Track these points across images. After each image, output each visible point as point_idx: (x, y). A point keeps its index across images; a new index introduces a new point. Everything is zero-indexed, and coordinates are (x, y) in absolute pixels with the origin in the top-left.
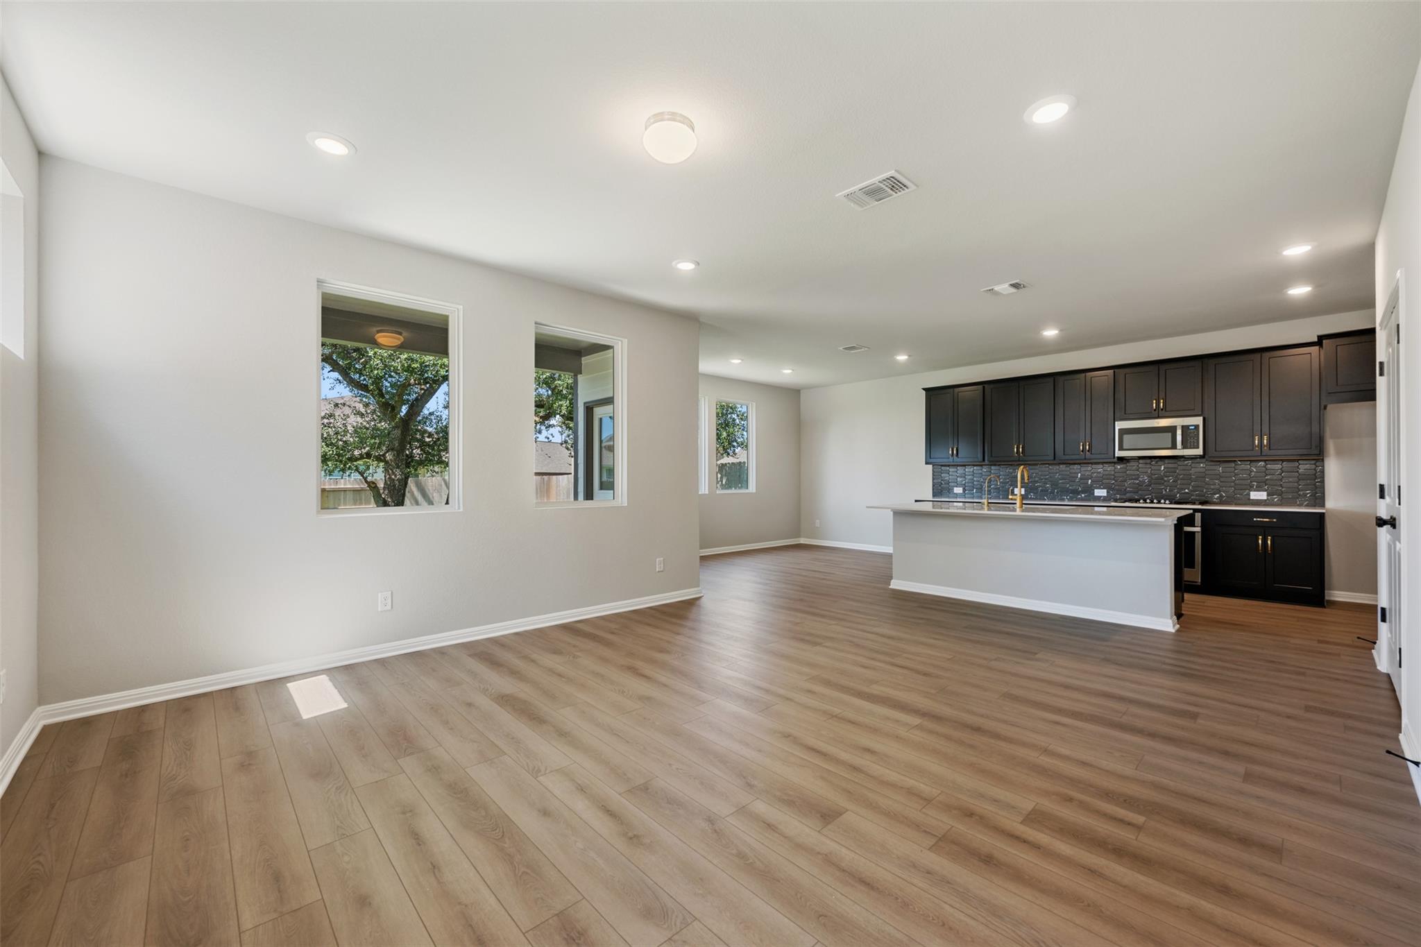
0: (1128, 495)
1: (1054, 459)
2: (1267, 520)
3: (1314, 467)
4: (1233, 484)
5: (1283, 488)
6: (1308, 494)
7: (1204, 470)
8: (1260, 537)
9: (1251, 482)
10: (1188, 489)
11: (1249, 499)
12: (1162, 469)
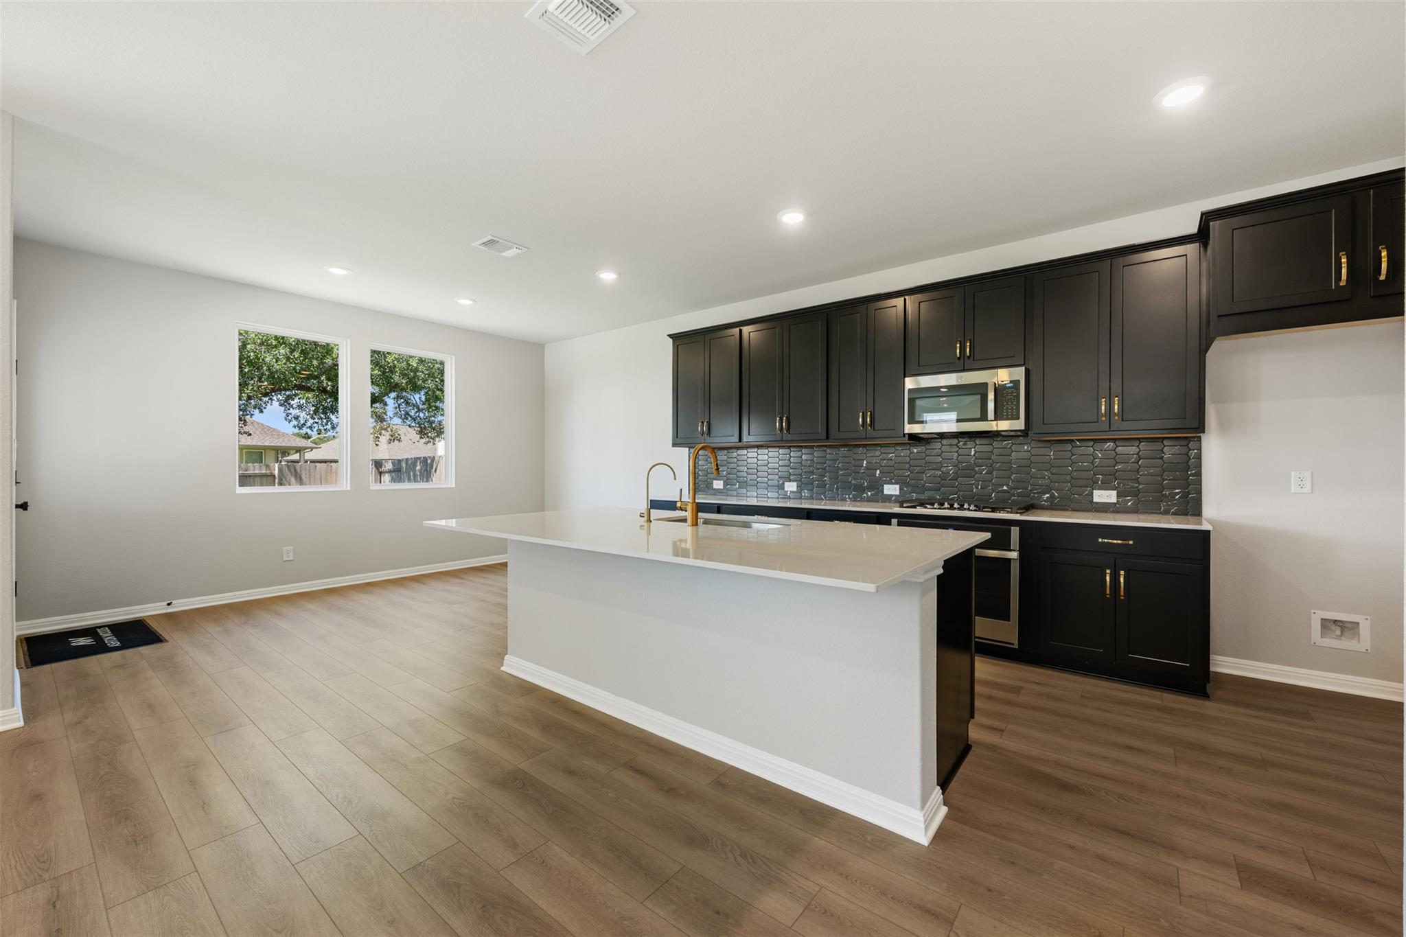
0: (927, 494)
1: (828, 438)
2: (1119, 542)
3: (1184, 450)
4: (1068, 478)
5: (1139, 484)
6: (1177, 494)
7: (1027, 455)
8: (1108, 571)
9: (1095, 475)
10: (1007, 485)
11: (1092, 501)
12: (973, 453)
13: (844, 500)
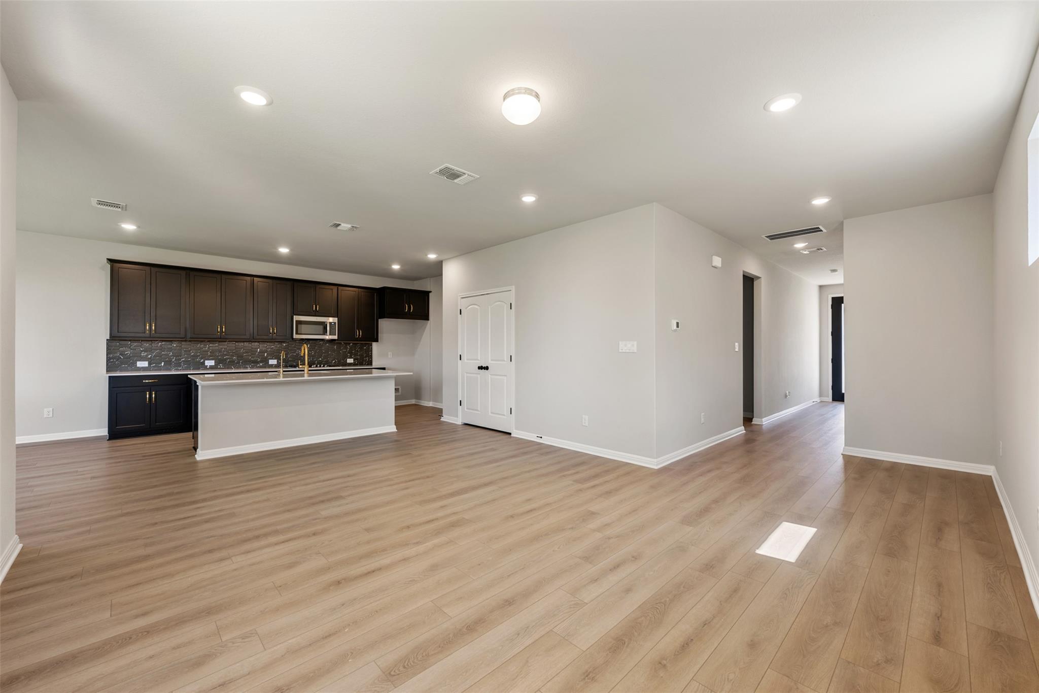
0: (290, 363)
1: (251, 338)
3: (369, 346)
4: (340, 355)
5: (359, 356)
6: (367, 359)
9: (347, 354)
11: (346, 363)
13: (247, 368)
